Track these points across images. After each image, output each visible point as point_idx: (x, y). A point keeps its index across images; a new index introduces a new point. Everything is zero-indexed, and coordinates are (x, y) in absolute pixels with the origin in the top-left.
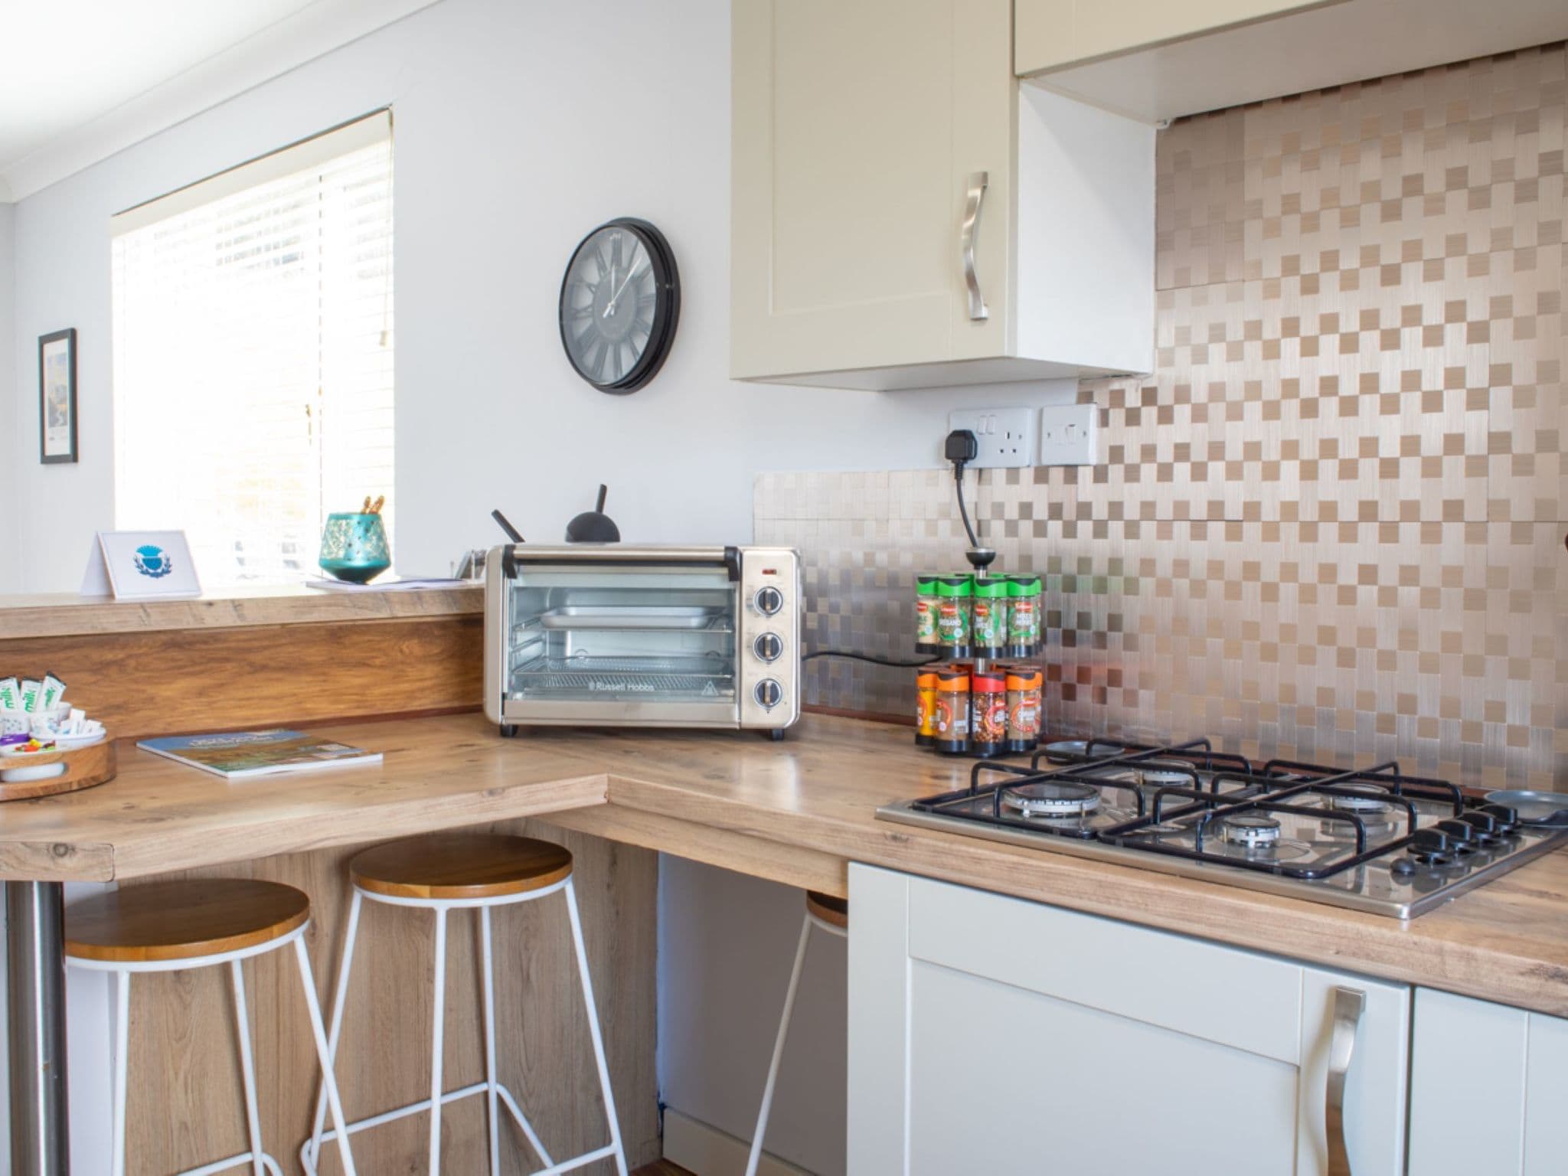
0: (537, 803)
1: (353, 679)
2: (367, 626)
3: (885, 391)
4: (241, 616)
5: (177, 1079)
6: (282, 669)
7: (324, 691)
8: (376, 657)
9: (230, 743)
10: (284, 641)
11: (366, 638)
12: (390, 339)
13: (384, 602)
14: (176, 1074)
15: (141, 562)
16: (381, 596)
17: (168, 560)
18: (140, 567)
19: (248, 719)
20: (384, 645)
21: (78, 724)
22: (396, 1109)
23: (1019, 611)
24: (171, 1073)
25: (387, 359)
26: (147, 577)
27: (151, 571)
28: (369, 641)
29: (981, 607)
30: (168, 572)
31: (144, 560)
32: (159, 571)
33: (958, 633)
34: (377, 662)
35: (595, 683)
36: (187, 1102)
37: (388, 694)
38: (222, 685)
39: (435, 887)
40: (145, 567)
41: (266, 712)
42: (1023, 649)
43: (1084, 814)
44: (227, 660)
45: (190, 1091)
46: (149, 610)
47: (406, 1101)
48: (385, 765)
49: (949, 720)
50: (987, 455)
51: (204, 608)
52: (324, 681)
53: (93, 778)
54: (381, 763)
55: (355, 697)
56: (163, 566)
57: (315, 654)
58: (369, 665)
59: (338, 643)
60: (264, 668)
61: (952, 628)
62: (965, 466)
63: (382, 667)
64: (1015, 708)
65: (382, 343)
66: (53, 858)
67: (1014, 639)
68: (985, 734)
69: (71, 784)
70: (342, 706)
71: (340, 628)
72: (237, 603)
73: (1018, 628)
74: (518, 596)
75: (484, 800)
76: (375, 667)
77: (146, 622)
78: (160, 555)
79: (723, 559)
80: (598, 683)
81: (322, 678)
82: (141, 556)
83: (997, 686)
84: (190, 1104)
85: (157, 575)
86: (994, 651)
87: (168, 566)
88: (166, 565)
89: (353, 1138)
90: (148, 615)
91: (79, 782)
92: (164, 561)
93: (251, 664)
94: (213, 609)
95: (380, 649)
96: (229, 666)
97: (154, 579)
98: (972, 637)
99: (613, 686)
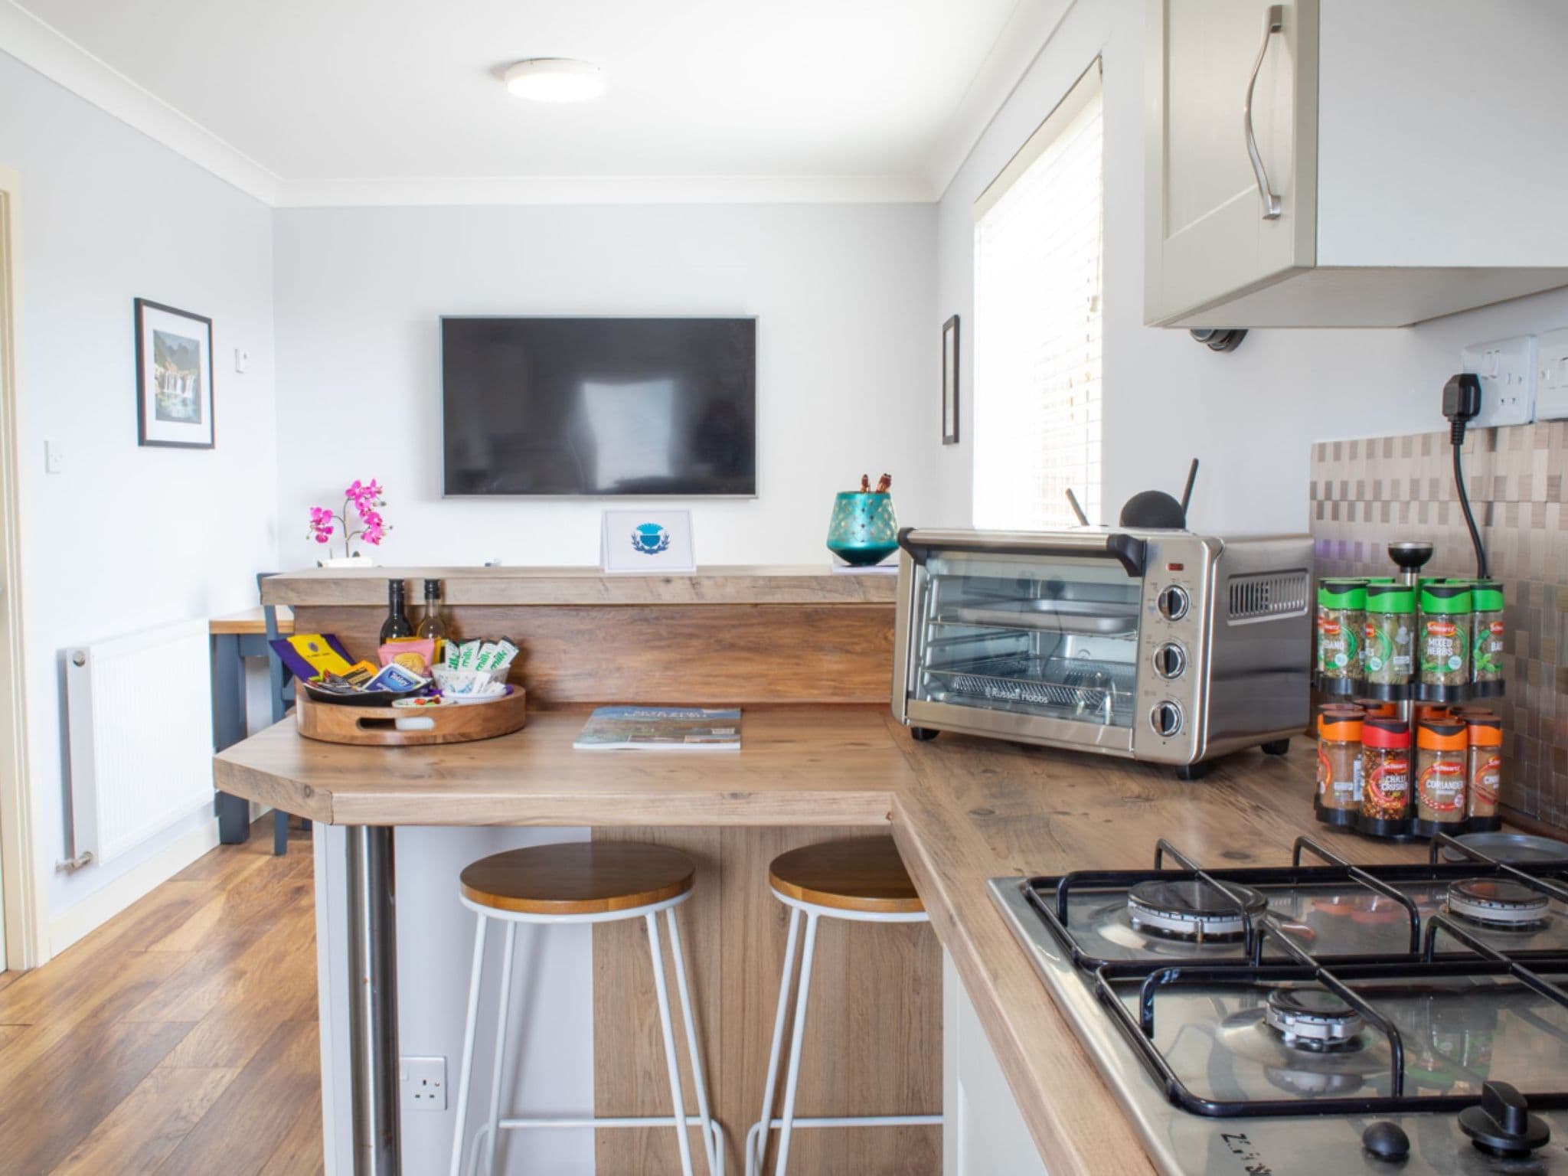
0: (794, 813)
1: (831, 663)
2: (848, 610)
4: (699, 594)
5: (641, 1030)
6: (749, 649)
7: (795, 674)
8: (857, 644)
10: (754, 621)
11: (846, 623)
12: (1100, 305)
13: (857, 586)
14: (642, 1025)
15: (638, 539)
16: (853, 579)
17: (667, 537)
18: (636, 543)
19: (713, 695)
20: (864, 631)
21: (482, 685)
22: (871, 1115)
23: (1433, 634)
24: (637, 1023)
26: (642, 553)
27: (646, 548)
28: (848, 626)
29: (1369, 626)
30: (664, 549)
31: (642, 537)
32: (655, 547)
33: (1339, 660)
34: (858, 648)
35: (991, 687)
36: (651, 1053)
37: (868, 683)
38: (688, 660)
40: (641, 544)
41: (734, 690)
42: (1442, 691)
44: (691, 636)
45: (654, 1043)
46: (608, 585)
47: (883, 1112)
49: (1328, 780)
50: (1497, 410)
51: (662, 585)
52: (797, 664)
53: (463, 735)
55: (832, 683)
56: (660, 543)
57: (787, 636)
58: (848, 652)
59: (813, 626)
60: (732, 646)
61: (1335, 651)
62: (1469, 425)
63: (864, 653)
64: (1423, 774)
65: (1093, 309)
66: (304, 798)
67: (1426, 675)
68: (1369, 806)
69: (435, 737)
70: (816, 692)
71: (816, 612)
72: (694, 581)
73: (1431, 659)
74: (939, 586)
76: (857, 654)
77: (605, 596)
78: (660, 533)
79: (1105, 548)
80: (994, 689)
81: (795, 661)
82: (639, 533)
83: (1392, 741)
84: (655, 1057)
85: (651, 552)
86: (1386, 690)
87: (665, 543)
88: (663, 543)
90: (607, 589)
91: (444, 737)
92: (662, 538)
93: (719, 642)
94: (671, 586)
95: (861, 635)
96: (695, 642)
97: (648, 555)
98: (1358, 666)
99: (1008, 693)
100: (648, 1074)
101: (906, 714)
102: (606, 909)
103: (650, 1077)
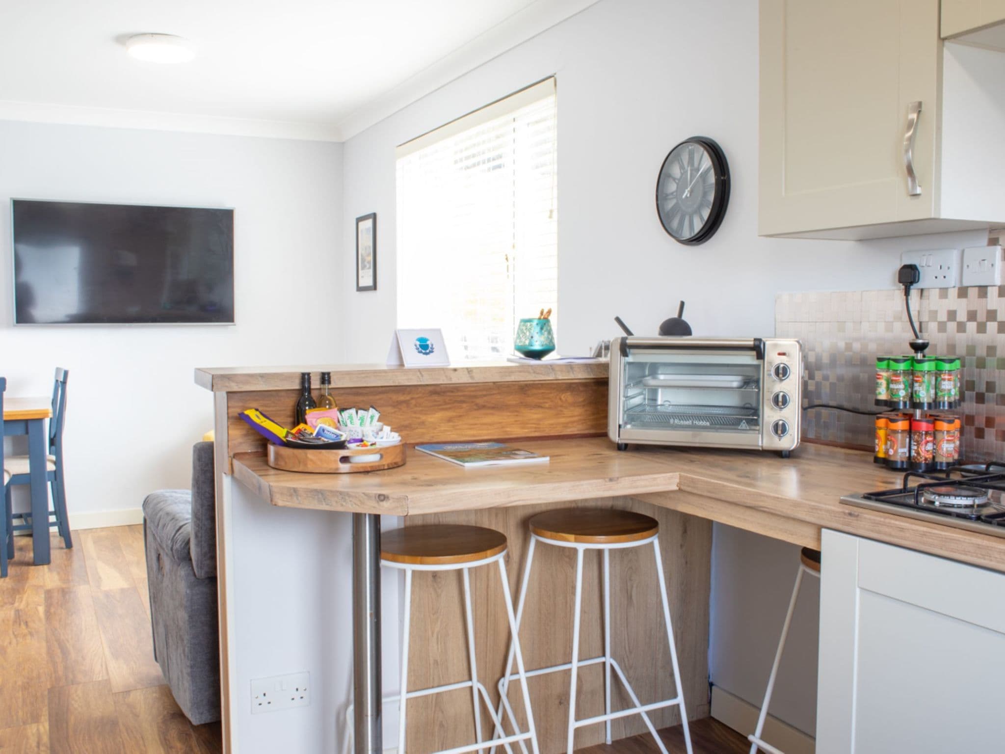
0: (637, 487)
1: (533, 415)
2: (542, 384)
3: (860, 240)
4: (472, 377)
5: (433, 636)
6: (493, 408)
7: (516, 421)
8: (546, 403)
9: (465, 449)
10: (494, 392)
11: (543, 391)
12: (555, 214)
13: (551, 370)
14: (433, 633)
15: (418, 346)
16: (550, 367)
17: (432, 345)
18: (417, 349)
19: (474, 436)
20: (551, 395)
21: (387, 434)
22: (552, 666)
23: (944, 380)
25: (554, 226)
26: (421, 354)
27: (423, 351)
28: (542, 393)
29: (917, 377)
30: (432, 352)
31: (420, 345)
32: (428, 351)
33: (902, 393)
34: (547, 405)
35: (674, 419)
36: (438, 649)
37: (552, 424)
38: (460, 416)
39: (578, 536)
40: (420, 349)
41: (485, 432)
42: (946, 404)
43: (975, 506)
44: (463, 402)
45: (439, 643)
46: (423, 373)
47: (558, 663)
48: (550, 463)
49: (895, 448)
50: (926, 280)
51: (452, 372)
52: (517, 416)
53: (395, 463)
54: (548, 462)
55: (534, 426)
56: (430, 349)
57: (512, 400)
58: (542, 407)
59: (525, 394)
60: (484, 407)
61: (898, 390)
62: (912, 287)
63: (550, 408)
64: (940, 441)
65: (550, 217)
66: (378, 502)
67: (940, 397)
68: (919, 458)
69: (384, 465)
70: (526, 430)
71: (526, 385)
72: (469, 370)
73: (942, 391)
74: (629, 368)
75: (607, 484)
76: (546, 408)
77: (421, 380)
78: (428, 343)
79: (753, 346)
80: (676, 420)
81: (516, 414)
82: (418, 343)
83: (927, 427)
84: (440, 651)
85: (426, 354)
86: (926, 405)
87: (432, 348)
88: (431, 348)
89: (528, 679)
90: (422, 376)
91: (388, 465)
92: (430, 346)
93: (477, 405)
94: (456, 372)
95: (549, 398)
96: (464, 405)
97: (425, 356)
98: (912, 396)
99: (685, 422)
100: (436, 662)
101: (619, 436)
102: (486, 557)
103: (438, 664)
